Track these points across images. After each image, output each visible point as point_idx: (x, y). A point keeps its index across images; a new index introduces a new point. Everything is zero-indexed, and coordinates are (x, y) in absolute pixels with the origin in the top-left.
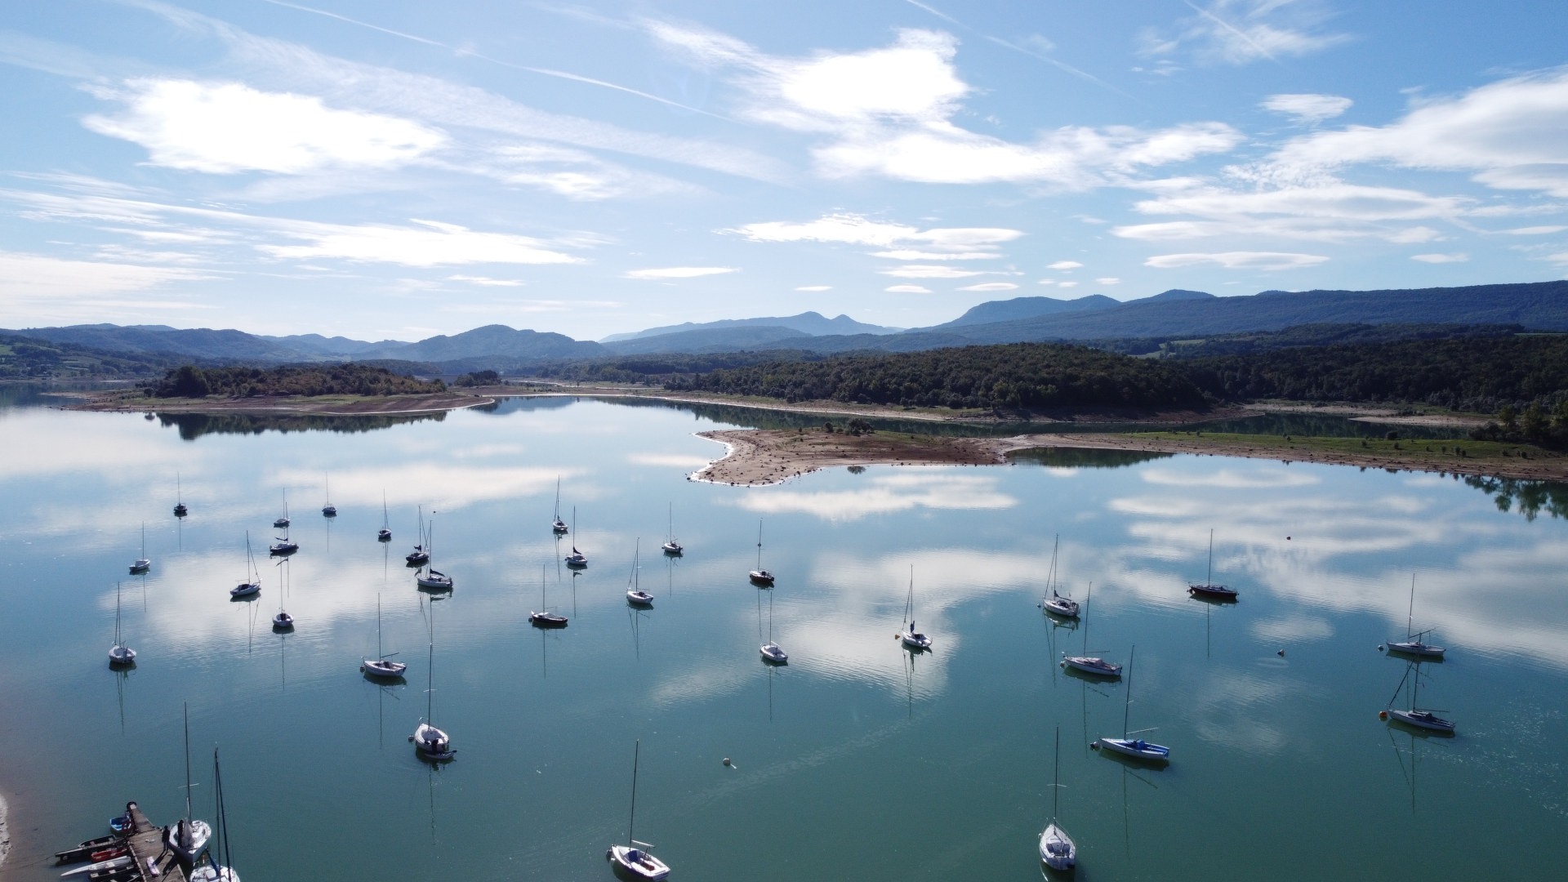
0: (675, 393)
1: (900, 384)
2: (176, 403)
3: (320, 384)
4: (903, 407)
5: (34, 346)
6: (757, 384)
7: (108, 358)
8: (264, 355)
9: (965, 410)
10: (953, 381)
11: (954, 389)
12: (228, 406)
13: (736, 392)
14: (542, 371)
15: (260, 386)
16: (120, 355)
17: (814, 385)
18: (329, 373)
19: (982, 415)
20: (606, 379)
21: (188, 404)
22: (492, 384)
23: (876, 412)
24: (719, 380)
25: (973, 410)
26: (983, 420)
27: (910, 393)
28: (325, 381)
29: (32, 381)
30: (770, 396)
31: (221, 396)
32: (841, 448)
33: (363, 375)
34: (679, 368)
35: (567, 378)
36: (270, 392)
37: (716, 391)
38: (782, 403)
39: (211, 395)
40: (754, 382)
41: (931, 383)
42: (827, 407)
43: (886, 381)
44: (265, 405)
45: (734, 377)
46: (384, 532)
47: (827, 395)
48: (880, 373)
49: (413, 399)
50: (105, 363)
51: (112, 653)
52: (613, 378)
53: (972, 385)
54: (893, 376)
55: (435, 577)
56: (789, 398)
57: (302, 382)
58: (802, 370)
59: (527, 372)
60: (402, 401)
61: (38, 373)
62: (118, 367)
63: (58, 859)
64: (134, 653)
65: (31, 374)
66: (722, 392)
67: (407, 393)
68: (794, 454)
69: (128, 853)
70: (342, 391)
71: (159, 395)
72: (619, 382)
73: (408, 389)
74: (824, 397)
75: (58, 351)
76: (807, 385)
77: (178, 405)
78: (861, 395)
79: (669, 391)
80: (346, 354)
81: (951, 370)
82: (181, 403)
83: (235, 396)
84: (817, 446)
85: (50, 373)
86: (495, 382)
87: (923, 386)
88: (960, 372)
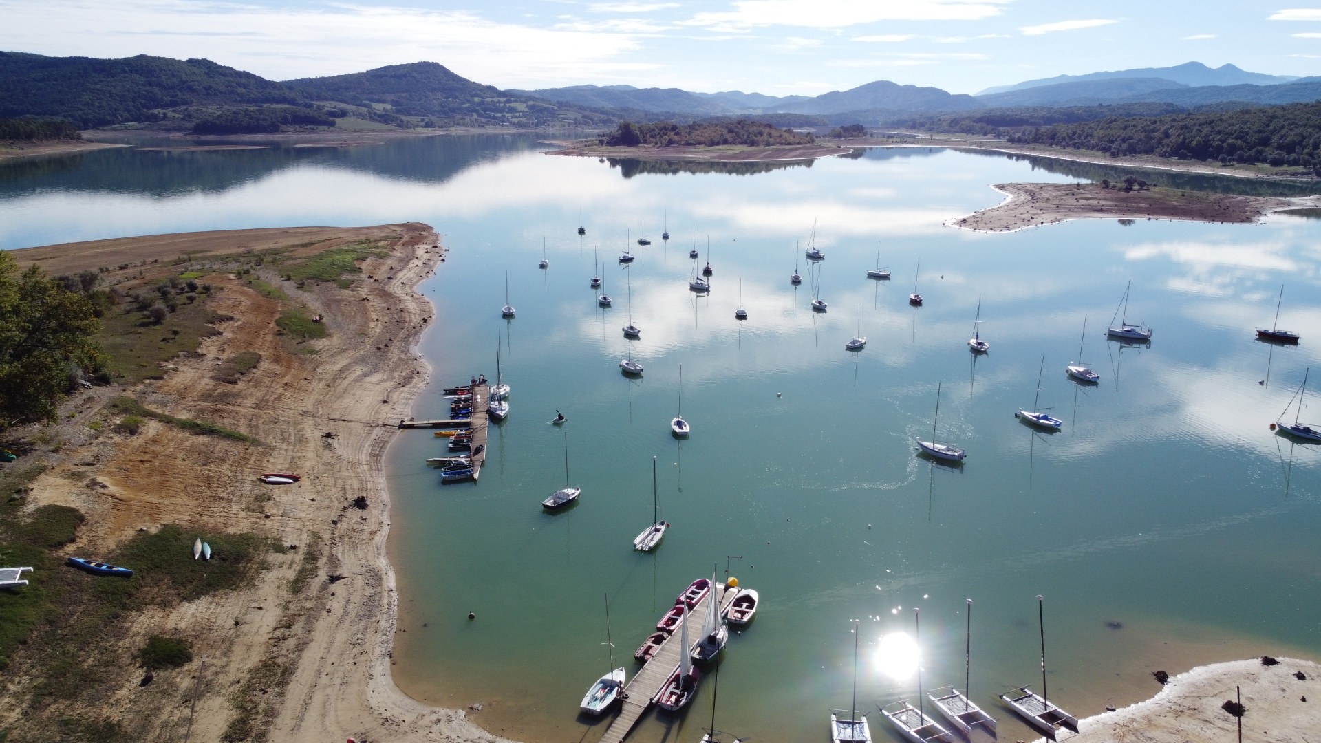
0: (1013, 145)
1: (1223, 141)
2: (618, 150)
3: (719, 136)
4: (1220, 164)
5: (541, 104)
6: (1089, 138)
7: (587, 113)
8: (697, 109)
9: (1285, 168)
10: (1281, 139)
11: (1280, 147)
12: (652, 154)
13: (1068, 145)
14: (911, 123)
15: (676, 138)
16: (595, 110)
17: (1140, 140)
18: (727, 127)
19: (1300, 174)
20: (962, 131)
21: (625, 152)
22: (858, 136)
23: (1190, 168)
24: (1055, 134)
25: (1293, 169)
26: (1299, 178)
27: (1232, 150)
28: (722, 135)
29: (537, 131)
30: (1098, 150)
31: (649, 146)
32: (1103, 202)
33: (751, 130)
34: (1033, 121)
35: (931, 130)
36: (683, 143)
37: (1051, 145)
38: (1105, 157)
39: (642, 145)
40: (1086, 138)
41: (1257, 141)
42: (1146, 161)
43: (1211, 138)
44: (677, 153)
45: (1069, 131)
46: (694, 252)
47: (1149, 151)
48: (1206, 130)
49: (785, 150)
50: (584, 117)
51: (503, 309)
52: (969, 131)
53: (1300, 143)
54: (1219, 132)
55: (699, 282)
56: (1112, 152)
57: (706, 135)
58: (1134, 126)
59: (898, 124)
60: (778, 150)
61: (541, 125)
62: (592, 120)
63: (444, 392)
64: (514, 310)
65: (537, 125)
66: (1057, 145)
67: (781, 144)
68: (1055, 206)
69: (472, 393)
70: (733, 143)
71: (610, 144)
72: (973, 134)
73: (783, 141)
74: (1147, 152)
75: (555, 108)
76: (1132, 141)
77: (620, 152)
78: (1185, 151)
79: (1009, 144)
80: (759, 108)
81: (1283, 127)
82: (621, 150)
83: (658, 145)
84: (1080, 201)
85: (549, 125)
86: (860, 135)
87: (1248, 143)
88: (1291, 130)
